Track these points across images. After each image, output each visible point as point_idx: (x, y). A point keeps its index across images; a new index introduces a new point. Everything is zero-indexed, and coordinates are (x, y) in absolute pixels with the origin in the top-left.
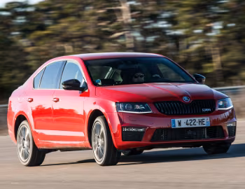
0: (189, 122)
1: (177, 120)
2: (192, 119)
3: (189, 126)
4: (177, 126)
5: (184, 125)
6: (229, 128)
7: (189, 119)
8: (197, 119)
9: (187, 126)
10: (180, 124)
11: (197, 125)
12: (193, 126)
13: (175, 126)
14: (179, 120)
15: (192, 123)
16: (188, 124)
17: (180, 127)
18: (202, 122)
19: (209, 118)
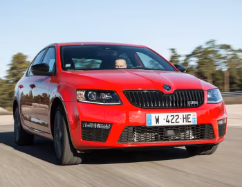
0: (170, 118)
1: (153, 116)
2: (175, 114)
3: (170, 124)
4: (154, 124)
5: (162, 123)
6: (220, 126)
7: (170, 114)
8: (181, 115)
9: (167, 124)
10: (157, 120)
11: (181, 123)
12: (175, 124)
13: (151, 123)
14: (157, 115)
15: (174, 121)
16: (169, 122)
17: (158, 125)
18: (187, 118)
19: (195, 114)
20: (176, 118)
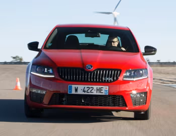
0: (86, 89)
1: (74, 86)
2: (90, 86)
4: (73, 92)
5: (80, 92)
7: (86, 86)
8: (95, 87)
9: (83, 93)
10: (76, 90)
11: (95, 93)
12: (90, 94)
13: (71, 92)
14: (76, 86)
15: (89, 91)
16: (85, 92)
17: (76, 93)
18: (100, 90)
19: (108, 87)
20: (91, 89)
